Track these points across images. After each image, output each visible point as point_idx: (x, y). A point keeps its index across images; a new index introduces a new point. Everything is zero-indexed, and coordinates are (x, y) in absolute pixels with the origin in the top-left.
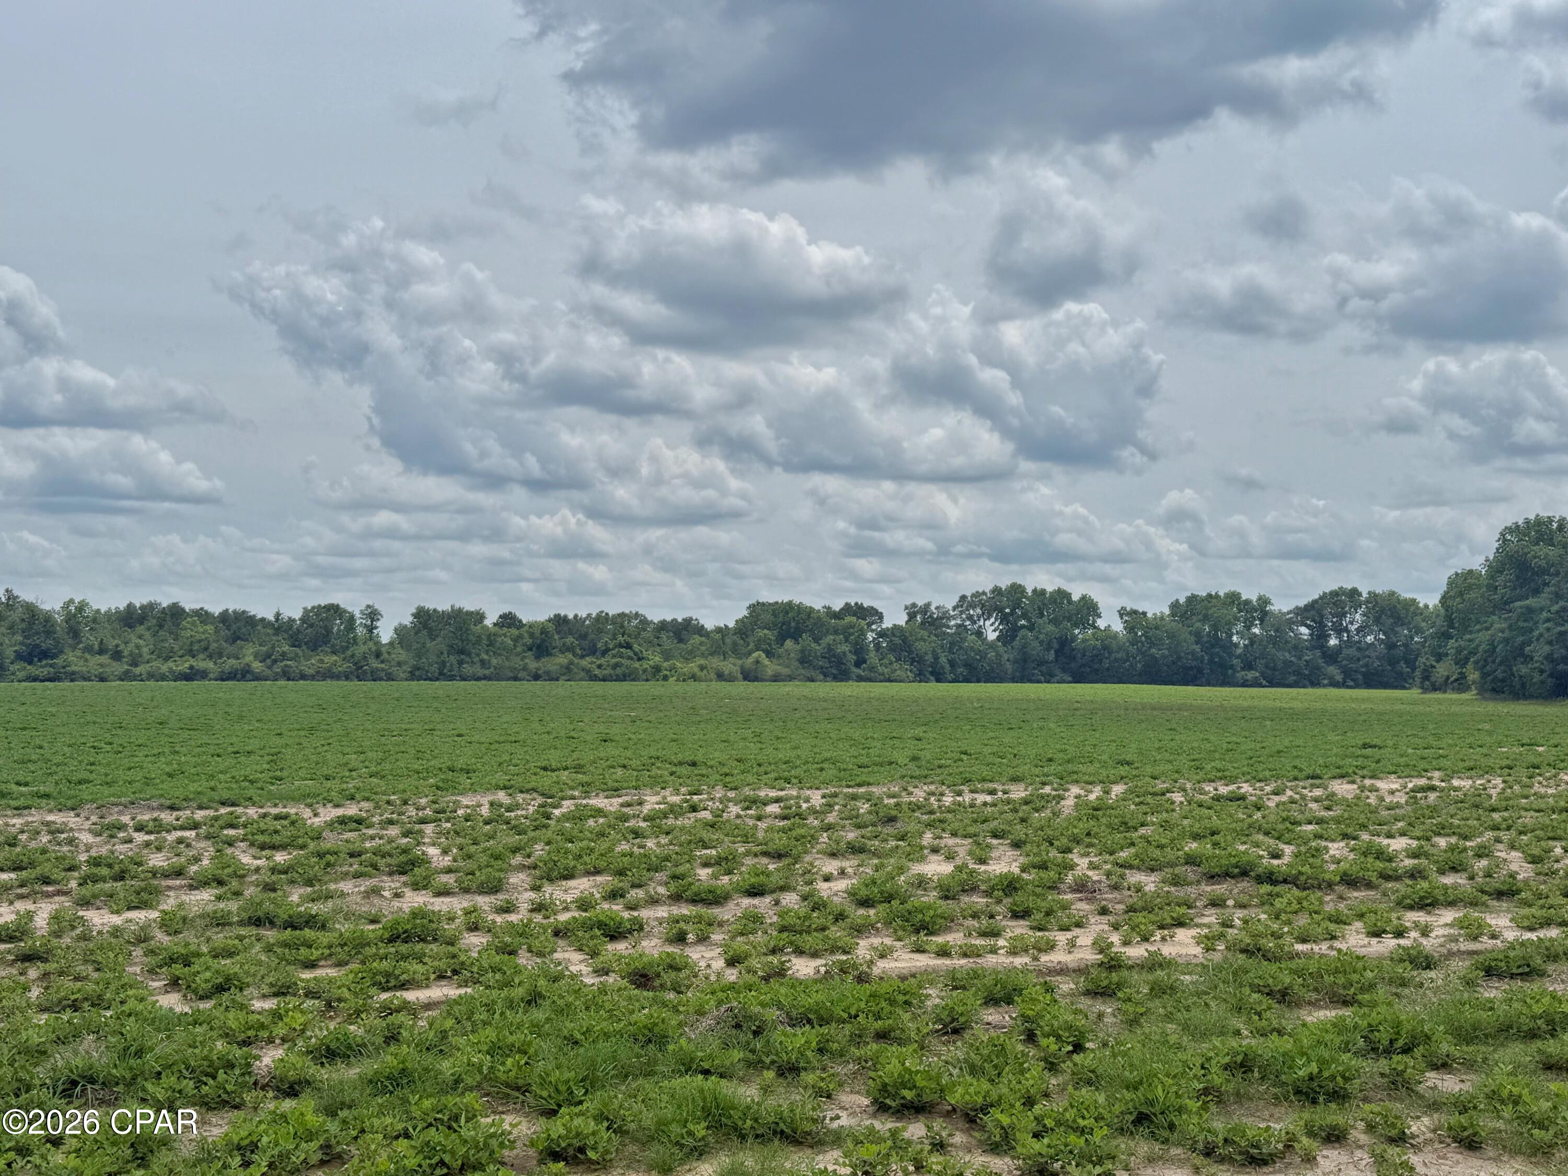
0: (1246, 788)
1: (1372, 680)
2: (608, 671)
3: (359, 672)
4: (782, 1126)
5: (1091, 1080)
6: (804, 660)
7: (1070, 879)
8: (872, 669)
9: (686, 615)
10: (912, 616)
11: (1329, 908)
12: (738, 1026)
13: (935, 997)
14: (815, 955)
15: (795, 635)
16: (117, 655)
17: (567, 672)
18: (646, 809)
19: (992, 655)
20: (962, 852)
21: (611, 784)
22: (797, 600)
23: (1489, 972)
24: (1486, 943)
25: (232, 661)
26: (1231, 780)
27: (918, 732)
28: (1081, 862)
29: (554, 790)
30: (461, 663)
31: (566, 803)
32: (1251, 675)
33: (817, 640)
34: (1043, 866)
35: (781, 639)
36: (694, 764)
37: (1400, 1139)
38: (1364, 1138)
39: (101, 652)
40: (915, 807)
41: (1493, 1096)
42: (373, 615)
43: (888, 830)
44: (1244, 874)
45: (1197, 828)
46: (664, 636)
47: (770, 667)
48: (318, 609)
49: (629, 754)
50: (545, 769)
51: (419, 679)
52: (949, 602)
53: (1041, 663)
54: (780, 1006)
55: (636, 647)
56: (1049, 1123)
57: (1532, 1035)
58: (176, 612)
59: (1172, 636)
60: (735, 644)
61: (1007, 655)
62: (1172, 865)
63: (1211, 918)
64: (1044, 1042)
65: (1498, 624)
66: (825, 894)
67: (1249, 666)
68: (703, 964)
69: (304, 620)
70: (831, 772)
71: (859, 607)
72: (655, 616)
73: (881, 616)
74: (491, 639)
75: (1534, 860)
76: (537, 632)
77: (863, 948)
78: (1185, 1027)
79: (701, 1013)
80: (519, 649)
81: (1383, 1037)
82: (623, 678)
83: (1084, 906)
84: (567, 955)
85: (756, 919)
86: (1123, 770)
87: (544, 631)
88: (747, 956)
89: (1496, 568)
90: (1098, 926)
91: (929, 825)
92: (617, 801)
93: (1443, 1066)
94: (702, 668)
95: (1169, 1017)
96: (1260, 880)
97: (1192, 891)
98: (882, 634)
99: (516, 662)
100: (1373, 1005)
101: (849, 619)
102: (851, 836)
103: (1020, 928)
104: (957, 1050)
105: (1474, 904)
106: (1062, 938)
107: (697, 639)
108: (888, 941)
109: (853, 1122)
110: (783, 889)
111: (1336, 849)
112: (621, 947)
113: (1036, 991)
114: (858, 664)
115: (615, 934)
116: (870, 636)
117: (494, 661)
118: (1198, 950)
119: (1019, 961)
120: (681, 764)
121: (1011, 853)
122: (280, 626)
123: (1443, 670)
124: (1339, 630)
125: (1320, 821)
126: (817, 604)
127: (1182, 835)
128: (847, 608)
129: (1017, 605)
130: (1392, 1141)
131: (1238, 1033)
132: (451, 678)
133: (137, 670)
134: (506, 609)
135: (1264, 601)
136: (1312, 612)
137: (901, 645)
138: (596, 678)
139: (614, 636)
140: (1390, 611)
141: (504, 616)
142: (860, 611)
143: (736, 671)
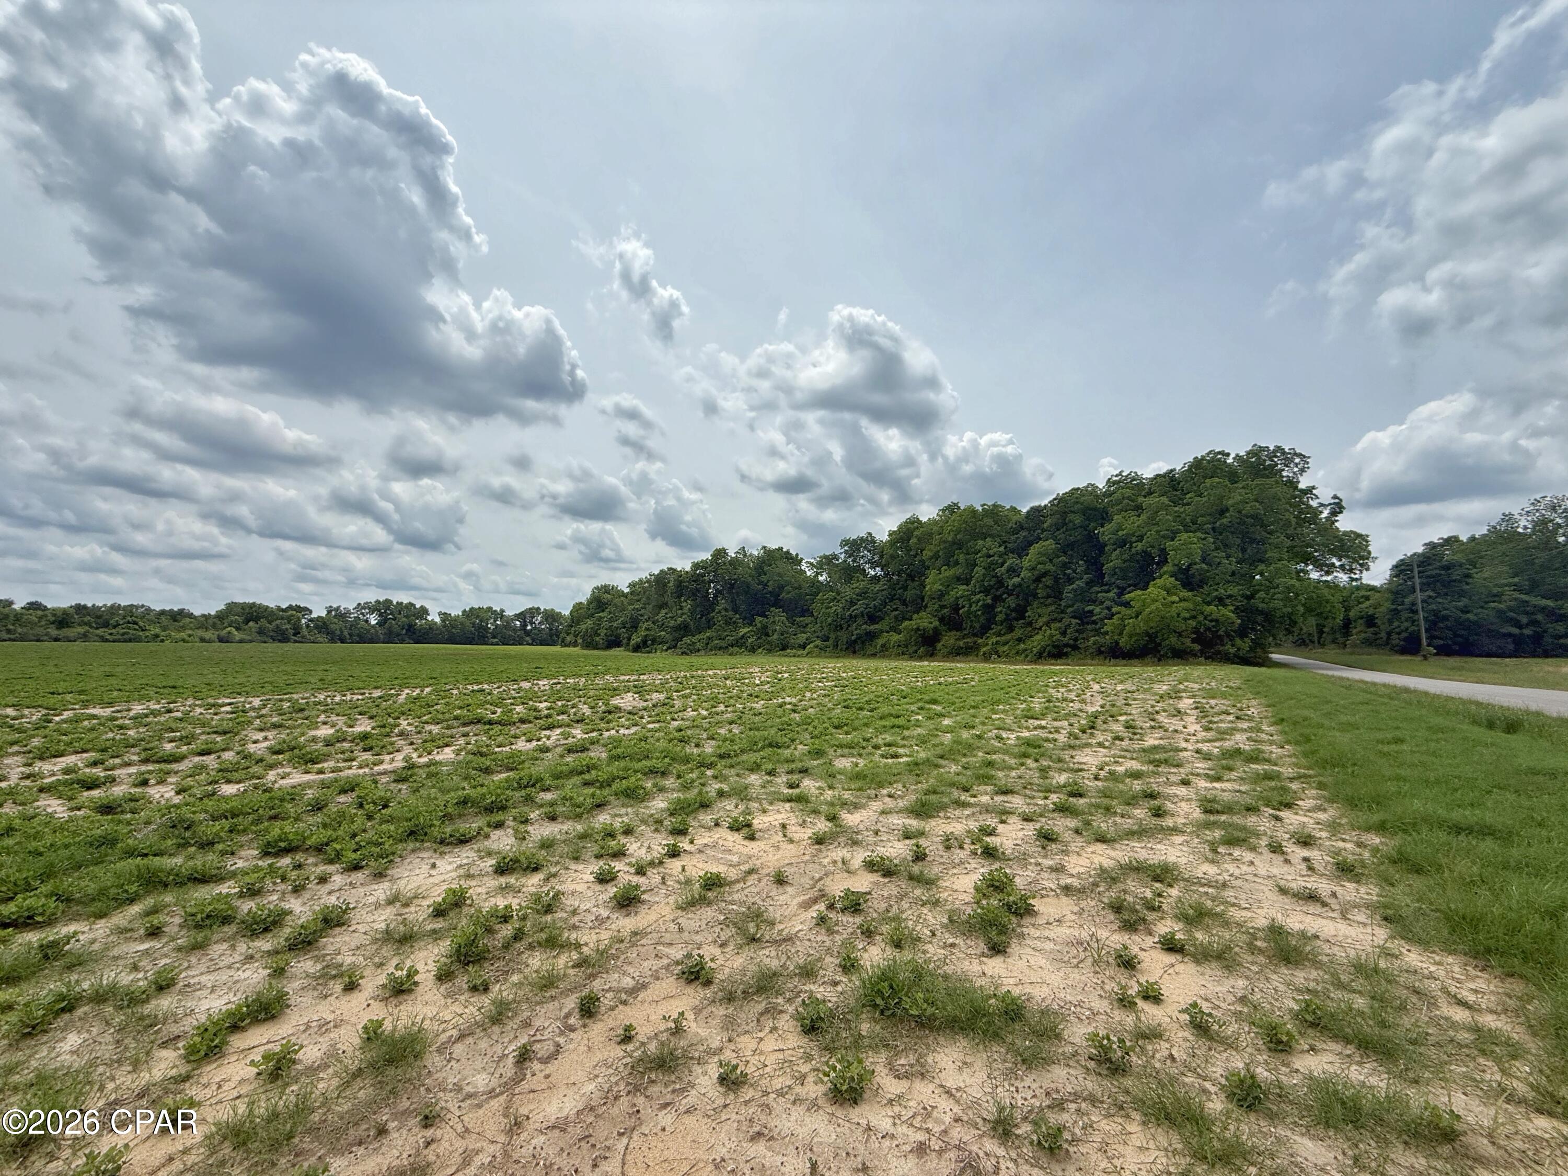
0: (486, 686)
1: (543, 643)
2: (117, 637)
4: (196, 875)
5: (390, 820)
6: (261, 632)
7: (396, 731)
8: (303, 637)
9: (180, 607)
10: (329, 612)
11: (512, 733)
12: (174, 826)
13: (310, 794)
14: (239, 782)
15: (256, 620)
17: (85, 637)
18: (131, 714)
19: (373, 631)
20: (340, 723)
21: (106, 700)
23: (570, 751)
24: (571, 740)
26: (481, 683)
27: (327, 667)
28: (403, 723)
29: (57, 706)
31: (66, 713)
32: (495, 640)
33: (270, 623)
34: (384, 726)
35: (247, 622)
36: (174, 687)
37: (526, 821)
38: (512, 824)
40: (316, 704)
41: (564, 798)
43: (299, 715)
44: (479, 721)
45: (461, 704)
46: (163, 618)
47: (237, 635)
49: (125, 683)
50: (53, 693)
52: (351, 607)
53: (398, 635)
54: (206, 812)
55: (141, 624)
56: (363, 844)
57: (582, 773)
59: (462, 624)
60: (214, 623)
61: (380, 631)
62: (447, 721)
63: (462, 741)
64: (367, 807)
65: (589, 622)
66: (252, 751)
67: (494, 637)
68: (157, 796)
70: (269, 687)
71: (298, 607)
72: (158, 608)
73: (311, 612)
74: (18, 617)
75: (592, 708)
76: (60, 614)
77: (272, 775)
78: (440, 790)
79: (148, 823)
80: (43, 623)
81: (524, 782)
82: (130, 641)
83: (403, 742)
84: (47, 802)
85: (203, 767)
86: (431, 681)
87: (65, 612)
88: (191, 787)
89: (590, 602)
90: (408, 750)
91: (324, 712)
92: (109, 710)
93: (548, 790)
94: (190, 636)
95: (433, 787)
96: (485, 724)
97: (454, 731)
98: (311, 620)
99: (39, 631)
100: (523, 769)
101: (291, 612)
102: (274, 720)
103: (367, 756)
104: (319, 818)
105: (568, 726)
106: (387, 758)
107: (188, 620)
108: (288, 770)
109: (246, 864)
110: (224, 750)
111: (519, 709)
112: (95, 793)
113: (368, 784)
114: (295, 635)
115: (91, 785)
116: (303, 621)
117: (19, 630)
118: (453, 756)
119: (361, 771)
120: (164, 687)
121: (367, 721)
123: (569, 639)
124: (531, 623)
125: (514, 698)
126: (272, 605)
127: (454, 708)
128: (290, 607)
129: (388, 608)
130: (522, 822)
131: (464, 789)
134: (33, 600)
135: (502, 611)
136: (521, 616)
137: (322, 626)
138: (107, 641)
139: (124, 617)
140: (551, 616)
141: (31, 604)
142: (298, 609)
143: (214, 637)
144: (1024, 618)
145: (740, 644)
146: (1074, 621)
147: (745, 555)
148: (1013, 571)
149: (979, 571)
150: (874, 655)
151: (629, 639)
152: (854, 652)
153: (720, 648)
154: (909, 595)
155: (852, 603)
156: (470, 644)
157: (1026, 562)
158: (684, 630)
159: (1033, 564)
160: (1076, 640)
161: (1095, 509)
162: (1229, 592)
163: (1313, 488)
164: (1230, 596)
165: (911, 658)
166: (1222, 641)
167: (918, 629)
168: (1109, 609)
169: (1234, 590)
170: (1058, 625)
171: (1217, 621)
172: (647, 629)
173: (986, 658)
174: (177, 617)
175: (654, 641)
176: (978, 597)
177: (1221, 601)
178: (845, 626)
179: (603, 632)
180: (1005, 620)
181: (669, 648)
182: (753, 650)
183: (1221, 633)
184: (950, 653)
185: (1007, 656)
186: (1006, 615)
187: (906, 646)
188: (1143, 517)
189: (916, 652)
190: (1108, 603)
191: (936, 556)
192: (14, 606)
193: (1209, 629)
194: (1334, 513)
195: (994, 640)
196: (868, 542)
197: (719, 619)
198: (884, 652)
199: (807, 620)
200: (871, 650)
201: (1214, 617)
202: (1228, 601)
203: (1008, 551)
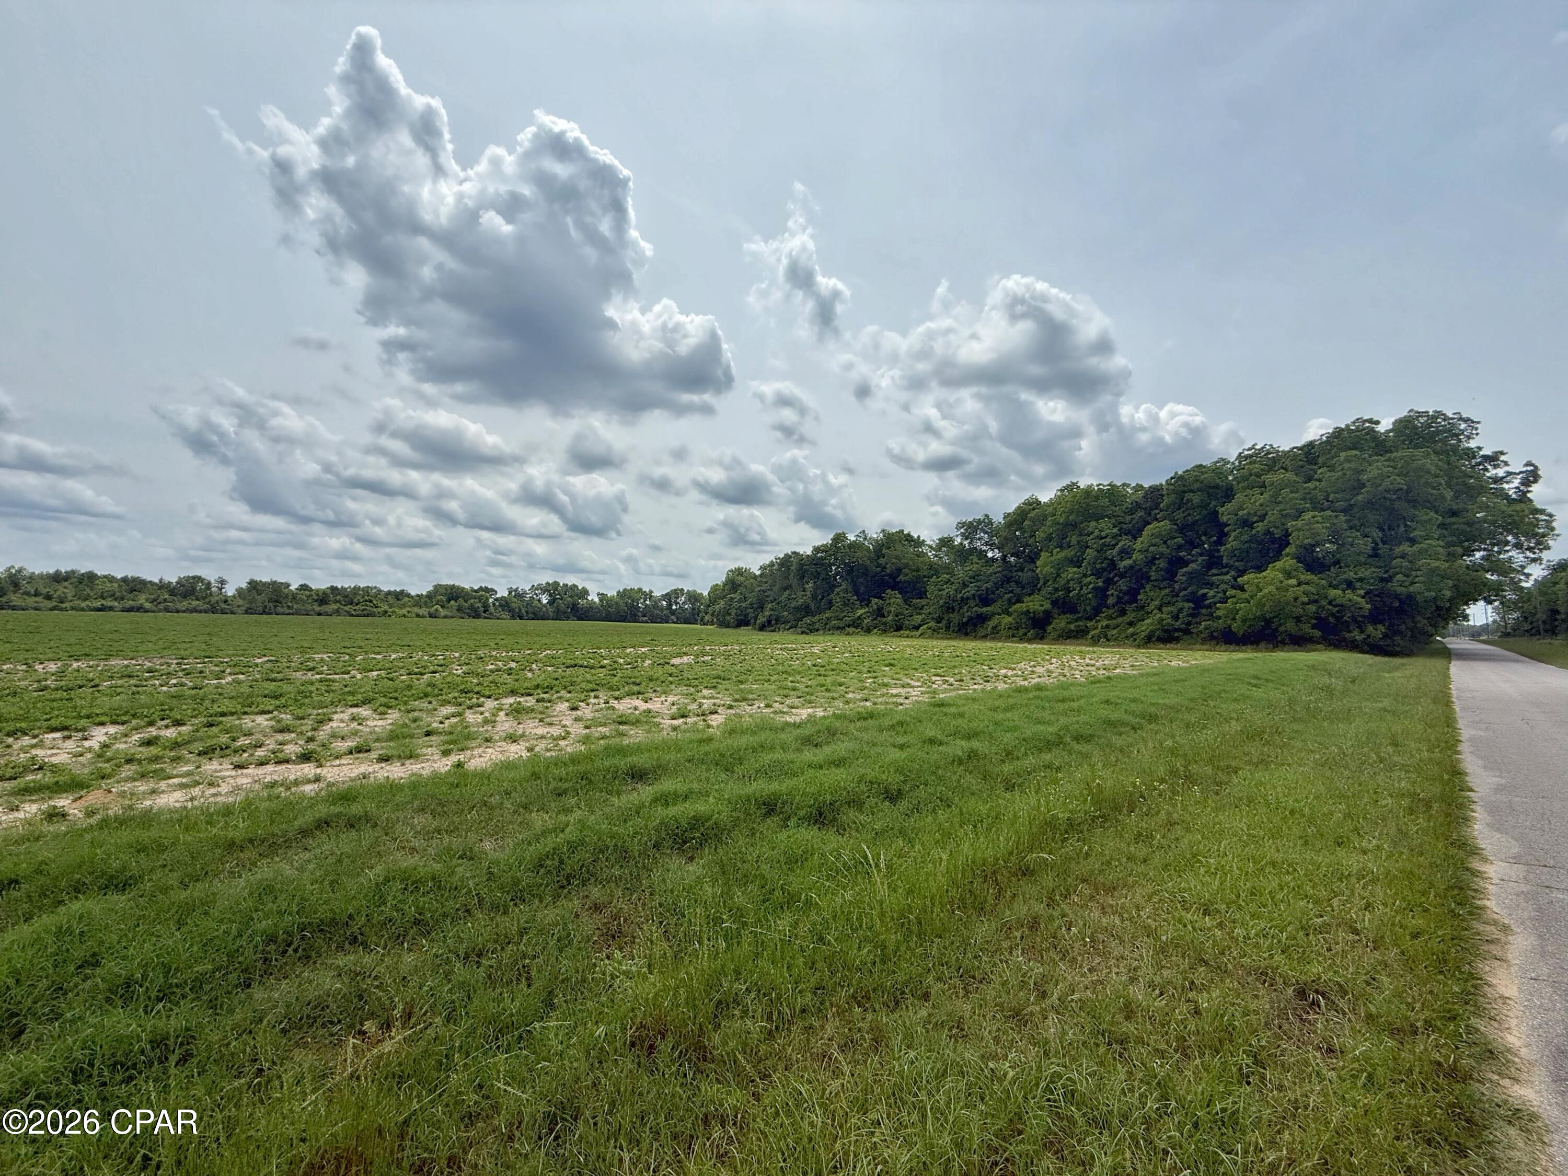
1: (687, 621)
2: (360, 612)
3: (213, 610)
6: (459, 609)
8: (491, 614)
9: (401, 588)
10: (510, 593)
15: (456, 599)
16: (48, 597)
17: (337, 612)
19: (544, 609)
22: (457, 584)
25: (131, 602)
30: (276, 607)
32: (645, 619)
33: (466, 601)
35: (449, 601)
39: (37, 594)
42: (222, 582)
46: (390, 597)
47: (443, 612)
48: (188, 578)
51: (251, 614)
52: (527, 588)
53: (565, 613)
55: (375, 602)
58: (91, 577)
59: (616, 603)
60: (426, 602)
61: (550, 609)
65: (723, 602)
67: (644, 616)
69: (177, 583)
71: (487, 588)
72: (385, 589)
73: (496, 592)
74: (294, 597)
76: (321, 594)
80: (310, 601)
82: (368, 615)
87: (324, 593)
89: (725, 584)
94: (409, 612)
98: (496, 600)
99: (309, 607)
101: (481, 593)
107: (407, 599)
114: (485, 612)
116: (491, 600)
117: (295, 606)
122: (163, 586)
123: (707, 618)
124: (676, 603)
128: (481, 589)
129: (556, 589)
132: (270, 614)
133: (64, 606)
134: (303, 582)
135: (651, 592)
136: (667, 597)
137: (504, 604)
138: (352, 615)
139: (363, 597)
140: (694, 597)
141: (302, 586)
142: (487, 590)
143: (426, 613)
144: (1136, 601)
145: (856, 625)
146: (1186, 605)
147: (865, 539)
148: (1126, 553)
149: (1090, 553)
150: (985, 637)
151: (756, 618)
152: (967, 634)
153: (838, 628)
154: (1025, 576)
155: (965, 585)
156: (624, 621)
157: (1139, 544)
158: (806, 610)
159: (1145, 545)
160: (1189, 624)
161: (1217, 487)
162: (1360, 575)
163: (1502, 453)
164: (1361, 580)
165: (1021, 640)
166: (1348, 627)
167: (1028, 611)
168: (1225, 592)
169: (1364, 573)
170: (1170, 609)
171: (1342, 606)
172: (772, 610)
173: (1095, 642)
174: (399, 596)
175: (777, 620)
176: (1089, 579)
177: (1350, 585)
178: (957, 608)
179: (733, 612)
180: (1117, 603)
181: (791, 627)
182: (868, 631)
183: (1345, 618)
184: (1060, 636)
185: (1115, 640)
186: (1118, 597)
187: (1017, 629)
188: (1266, 495)
189: (1025, 634)
190: (1223, 586)
191: (1049, 538)
192: (291, 588)
193: (1333, 615)
194: (1527, 483)
195: (1105, 623)
196: (984, 524)
197: (837, 600)
198: (995, 634)
199: (924, 602)
200: (982, 632)
201: (1338, 602)
202: (1358, 585)
203: (1122, 532)
